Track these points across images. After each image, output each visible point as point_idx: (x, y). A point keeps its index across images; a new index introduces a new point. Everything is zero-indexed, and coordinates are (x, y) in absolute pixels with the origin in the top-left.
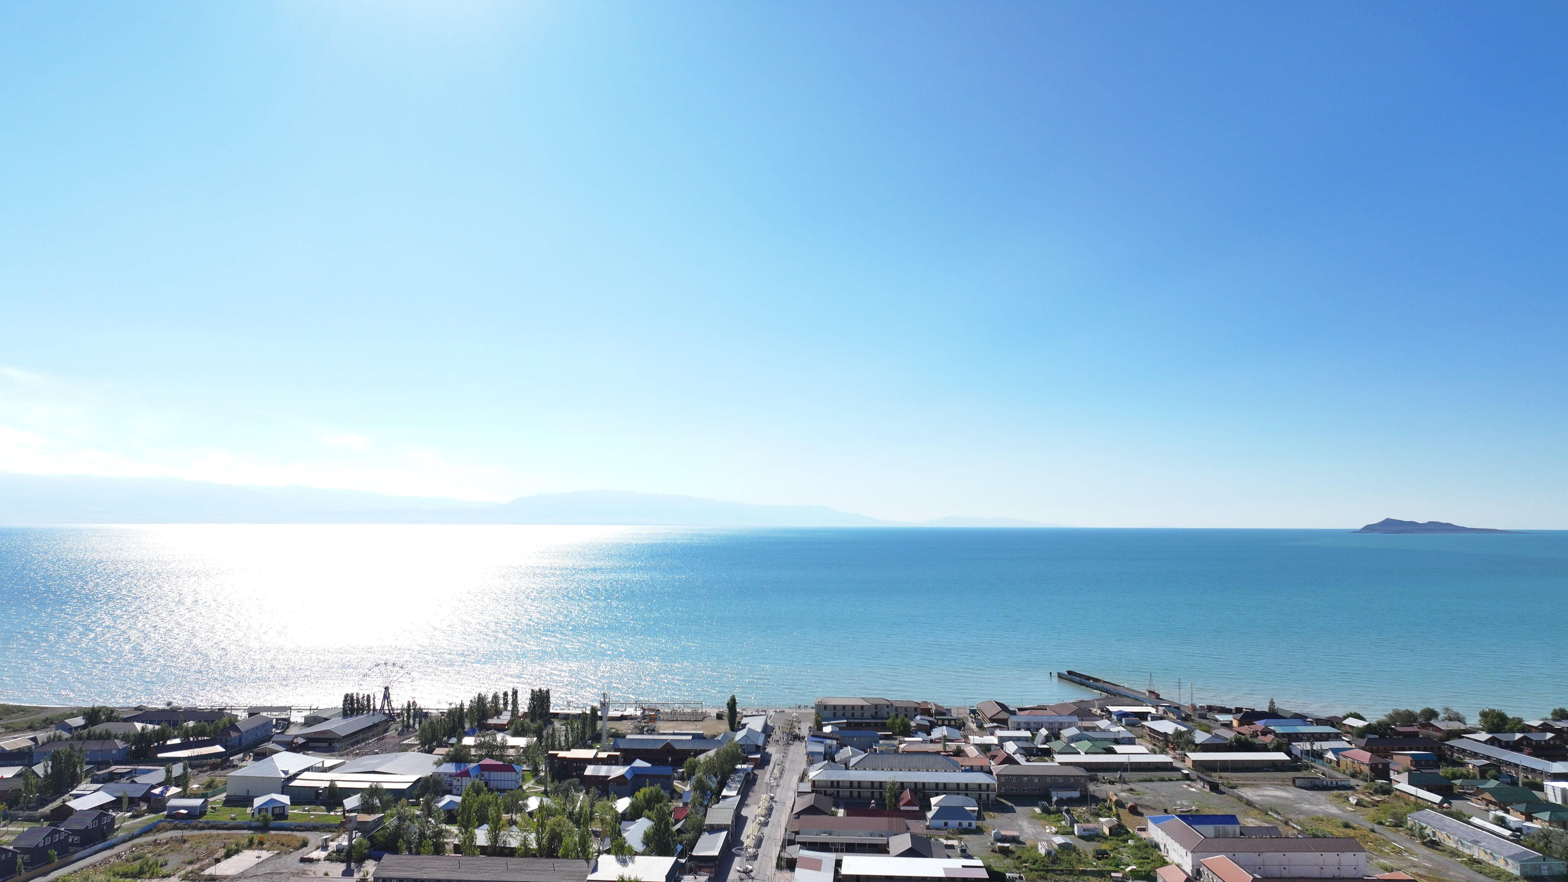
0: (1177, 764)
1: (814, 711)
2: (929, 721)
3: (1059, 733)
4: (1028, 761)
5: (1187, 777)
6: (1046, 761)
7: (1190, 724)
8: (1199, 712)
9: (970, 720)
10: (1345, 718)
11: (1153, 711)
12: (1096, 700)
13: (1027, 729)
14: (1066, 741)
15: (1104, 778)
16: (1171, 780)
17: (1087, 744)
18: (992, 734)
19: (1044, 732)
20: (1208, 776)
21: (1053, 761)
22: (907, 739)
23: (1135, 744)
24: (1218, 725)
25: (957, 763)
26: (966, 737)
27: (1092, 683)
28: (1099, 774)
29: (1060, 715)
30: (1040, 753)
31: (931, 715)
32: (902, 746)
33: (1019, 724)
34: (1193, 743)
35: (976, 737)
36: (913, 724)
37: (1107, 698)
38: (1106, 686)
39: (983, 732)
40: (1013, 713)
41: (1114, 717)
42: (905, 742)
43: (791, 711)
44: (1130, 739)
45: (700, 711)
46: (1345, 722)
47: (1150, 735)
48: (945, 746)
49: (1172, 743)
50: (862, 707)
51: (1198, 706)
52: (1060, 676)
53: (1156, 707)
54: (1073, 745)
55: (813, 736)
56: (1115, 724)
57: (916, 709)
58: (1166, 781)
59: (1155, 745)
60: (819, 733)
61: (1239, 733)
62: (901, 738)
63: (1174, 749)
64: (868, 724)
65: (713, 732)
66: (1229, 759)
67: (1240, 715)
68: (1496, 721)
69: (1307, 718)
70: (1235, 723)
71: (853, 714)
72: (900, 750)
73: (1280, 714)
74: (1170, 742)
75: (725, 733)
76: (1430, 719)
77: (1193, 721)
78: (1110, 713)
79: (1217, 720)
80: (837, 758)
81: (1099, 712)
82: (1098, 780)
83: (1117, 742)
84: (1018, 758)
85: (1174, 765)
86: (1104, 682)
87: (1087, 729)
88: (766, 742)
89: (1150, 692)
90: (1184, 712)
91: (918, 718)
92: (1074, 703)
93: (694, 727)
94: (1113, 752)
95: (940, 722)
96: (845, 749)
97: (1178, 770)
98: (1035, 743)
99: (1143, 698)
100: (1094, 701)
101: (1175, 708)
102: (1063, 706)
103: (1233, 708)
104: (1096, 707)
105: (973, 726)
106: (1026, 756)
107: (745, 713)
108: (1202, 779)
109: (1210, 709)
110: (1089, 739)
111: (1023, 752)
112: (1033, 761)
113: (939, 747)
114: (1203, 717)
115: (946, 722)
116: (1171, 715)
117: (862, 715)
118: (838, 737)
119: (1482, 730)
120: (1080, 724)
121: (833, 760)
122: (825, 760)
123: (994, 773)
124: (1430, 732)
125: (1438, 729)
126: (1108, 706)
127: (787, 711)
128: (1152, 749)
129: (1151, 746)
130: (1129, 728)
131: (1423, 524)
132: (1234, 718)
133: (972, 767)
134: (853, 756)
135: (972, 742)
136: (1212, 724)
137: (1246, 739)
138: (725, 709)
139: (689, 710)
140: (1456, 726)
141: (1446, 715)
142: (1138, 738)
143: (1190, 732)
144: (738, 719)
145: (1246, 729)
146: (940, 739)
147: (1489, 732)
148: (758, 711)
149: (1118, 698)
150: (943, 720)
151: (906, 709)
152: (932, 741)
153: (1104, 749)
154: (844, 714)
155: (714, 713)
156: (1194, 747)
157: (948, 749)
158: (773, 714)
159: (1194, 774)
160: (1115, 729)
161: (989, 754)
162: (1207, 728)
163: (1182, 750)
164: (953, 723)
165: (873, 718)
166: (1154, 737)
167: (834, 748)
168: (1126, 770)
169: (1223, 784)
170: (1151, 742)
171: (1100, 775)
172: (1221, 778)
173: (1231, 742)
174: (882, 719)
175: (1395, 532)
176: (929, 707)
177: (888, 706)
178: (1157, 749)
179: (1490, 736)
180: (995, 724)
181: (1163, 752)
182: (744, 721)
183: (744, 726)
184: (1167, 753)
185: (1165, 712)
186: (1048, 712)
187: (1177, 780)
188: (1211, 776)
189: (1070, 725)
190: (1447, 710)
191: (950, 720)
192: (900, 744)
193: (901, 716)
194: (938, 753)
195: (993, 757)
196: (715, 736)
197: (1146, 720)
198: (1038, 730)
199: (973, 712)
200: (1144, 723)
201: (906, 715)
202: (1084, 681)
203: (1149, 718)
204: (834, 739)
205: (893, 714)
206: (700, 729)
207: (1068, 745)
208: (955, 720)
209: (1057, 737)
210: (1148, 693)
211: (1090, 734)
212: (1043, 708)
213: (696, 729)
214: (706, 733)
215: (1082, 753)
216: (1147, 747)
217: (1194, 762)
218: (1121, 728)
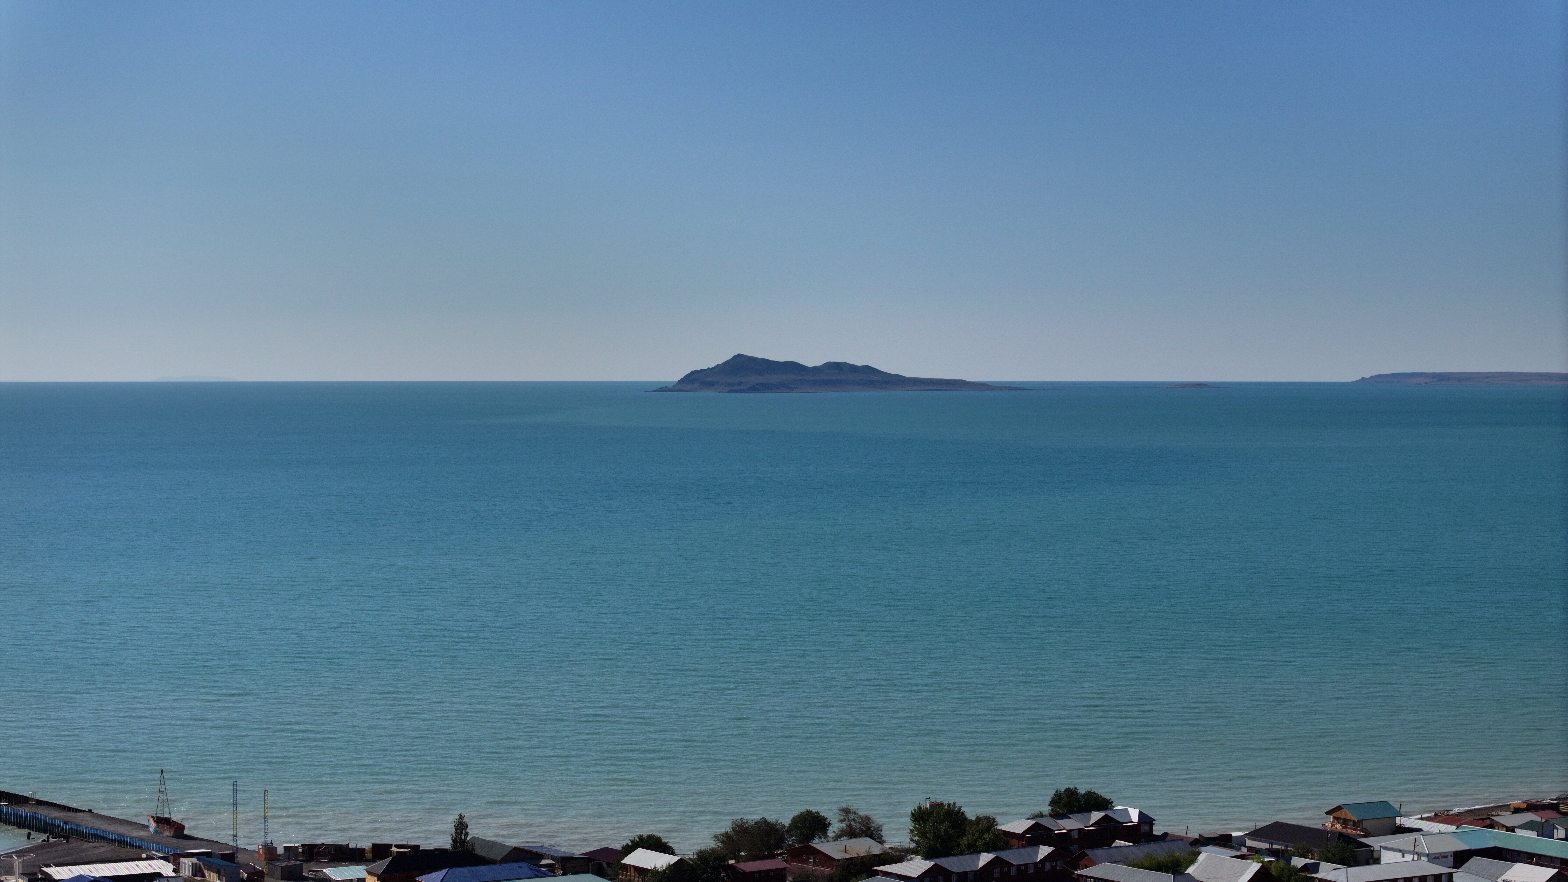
8: (283, 864)
10: (628, 850)
11: (167, 869)
12: (14, 853)
27: (5, 809)
37: (46, 844)
38: (43, 813)
46: (627, 860)
51: (280, 851)
53: (174, 858)
67: (382, 865)
68: (943, 829)
69: (542, 856)
73: (479, 852)
76: (811, 837)
86: (40, 803)
89: (159, 821)
90: (246, 867)
99: (141, 839)
100: (9, 856)
101: (224, 857)
104: (17, 870)
109: (312, 852)
114: (293, 874)
116: (211, 877)
119: (915, 852)
124: (811, 867)
125: (826, 859)
126: (48, 866)
131: (815, 369)
132: (369, 873)
140: (862, 847)
141: (844, 825)
147: (926, 857)
149: (75, 843)
175: (754, 389)
179: (929, 864)
185: (198, 871)
190: (846, 811)
210: (153, 825)
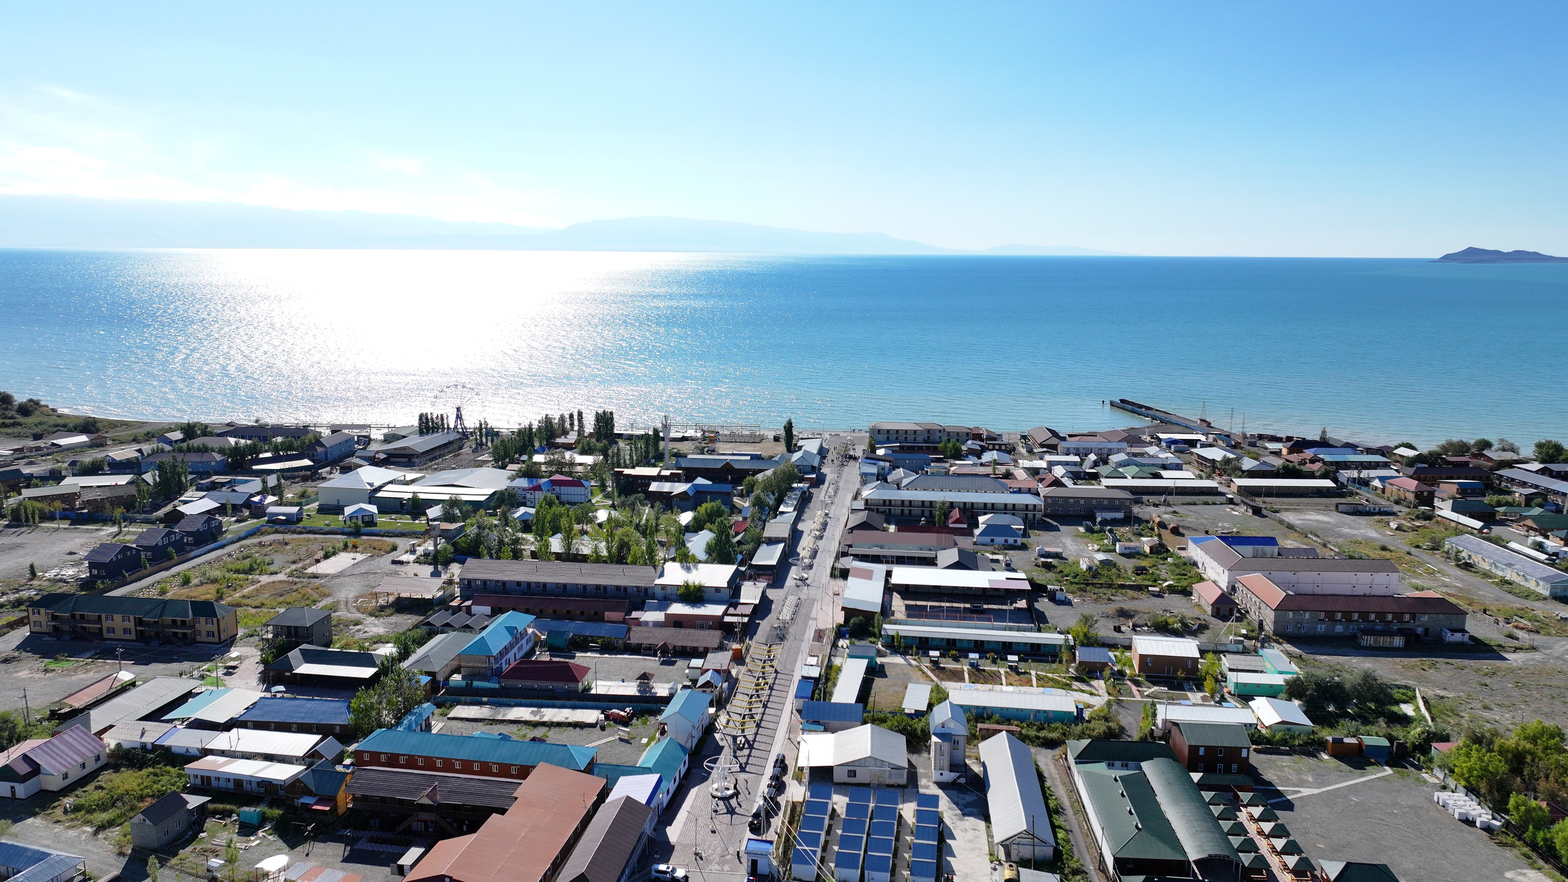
0: (1222, 489)
1: (868, 434)
2: (980, 446)
3: (1108, 459)
4: (1075, 484)
5: (1231, 501)
6: (1093, 485)
7: (1239, 451)
8: (1249, 440)
9: (1021, 445)
10: (1397, 447)
11: (1203, 438)
12: (1147, 427)
13: (1076, 455)
14: (1114, 465)
15: (1148, 500)
16: (1214, 504)
17: (1134, 469)
18: (1041, 459)
19: (1092, 457)
20: (1252, 500)
21: (1099, 484)
22: (957, 462)
23: (1182, 470)
24: (1267, 452)
25: (1006, 484)
26: (1016, 461)
27: (1144, 411)
29: (1110, 442)
30: (1087, 477)
31: (982, 440)
32: (953, 469)
33: (1068, 449)
34: (1240, 469)
35: (1026, 461)
36: (964, 448)
37: (1158, 426)
38: (1157, 414)
39: (1033, 457)
40: (1063, 439)
41: (1164, 444)
42: (956, 465)
43: (846, 434)
44: (1177, 464)
45: (758, 433)
46: (1395, 451)
47: (1197, 462)
48: (994, 469)
49: (1219, 469)
50: (915, 432)
51: (1248, 435)
52: (1112, 404)
53: (1206, 435)
54: (1120, 470)
55: (866, 458)
56: (1164, 451)
57: (967, 434)
58: (1209, 505)
59: (1202, 471)
60: (872, 456)
61: (1287, 460)
62: (952, 461)
63: (1220, 475)
64: (921, 448)
65: (771, 453)
66: (1274, 485)
67: (1290, 444)
68: (1551, 451)
69: (1358, 447)
70: (1285, 451)
71: (906, 438)
72: (951, 473)
73: (1331, 443)
74: (1217, 468)
75: (782, 454)
76: (1484, 450)
77: (1242, 448)
78: (1160, 440)
79: (1266, 448)
80: (890, 478)
81: (1149, 439)
82: (1142, 503)
83: (1165, 467)
84: (1065, 480)
85: (1219, 489)
86: (1158, 410)
87: (1135, 455)
88: (822, 463)
89: (1201, 420)
90: (1234, 440)
91: (970, 442)
92: (1124, 431)
93: (752, 448)
94: (1161, 477)
95: (991, 447)
96: (898, 470)
97: (1223, 494)
98: (1083, 467)
99: (1194, 426)
100: (1144, 428)
101: (1226, 436)
102: (1114, 432)
103: (1284, 436)
104: (1147, 434)
105: (1024, 451)
106: (1073, 480)
107: (801, 436)
108: (1245, 504)
109: (1261, 437)
110: (1137, 464)
111: (1071, 476)
112: (1081, 484)
113: (989, 470)
114: (1253, 444)
115: (997, 447)
116: (1220, 443)
117: (915, 439)
118: (892, 459)
119: (1535, 460)
120: (1129, 450)
121: (886, 481)
122: (877, 480)
123: (1042, 495)
124: (1482, 462)
125: (1490, 459)
126: (1158, 433)
127: (841, 434)
128: (1199, 474)
129: (1197, 472)
130: (1177, 454)
131: (1508, 253)
132: (1284, 447)
133: (1020, 488)
134: (905, 477)
135: (1021, 466)
136: (1261, 452)
137: (1294, 467)
138: (782, 433)
139: (748, 433)
140: (1509, 456)
141: (1500, 446)
142: (1186, 464)
143: (1238, 459)
144: (794, 442)
145: (1295, 458)
146: (990, 462)
147: (1542, 462)
148: (813, 434)
149: (1169, 426)
150: (994, 445)
151: (958, 434)
152: (982, 465)
153: (1151, 474)
154: (897, 438)
155: (771, 435)
156: (1240, 473)
157: (997, 472)
158: (828, 437)
159: (1237, 499)
160: (1163, 455)
161: (1037, 477)
162: (1255, 456)
163: (1228, 476)
164: (1003, 447)
165: (925, 442)
166: (1202, 464)
167: (887, 470)
168: (1171, 494)
169: (1266, 508)
170: (1198, 468)
171: (1145, 498)
172: (1264, 502)
173: (1279, 469)
174: (934, 443)
175: (1476, 262)
176: (981, 432)
177: (940, 431)
178: (1203, 475)
179: (1542, 466)
180: (1045, 449)
181: (1209, 477)
182: (800, 443)
183: (800, 448)
184: (1213, 479)
185: (1215, 440)
186: (1098, 438)
187: (1221, 504)
188: (1255, 501)
189: (1119, 451)
190: (1502, 440)
191: (1000, 445)
192: (951, 466)
193: (953, 440)
194: (988, 475)
195: (1041, 480)
196: (773, 457)
197: (1195, 447)
198: (1086, 455)
199: (1024, 437)
200: (1193, 450)
201: (958, 440)
202: (1136, 409)
203: (1198, 446)
204: (887, 461)
205: (945, 438)
206: (758, 450)
207: (1115, 470)
208: (1005, 445)
209: (1106, 462)
210: (1199, 422)
211: (1138, 459)
212: (1093, 435)
213: (754, 451)
214: (764, 454)
215: (1129, 477)
216: (1193, 473)
217: (1239, 487)
218: (1170, 455)
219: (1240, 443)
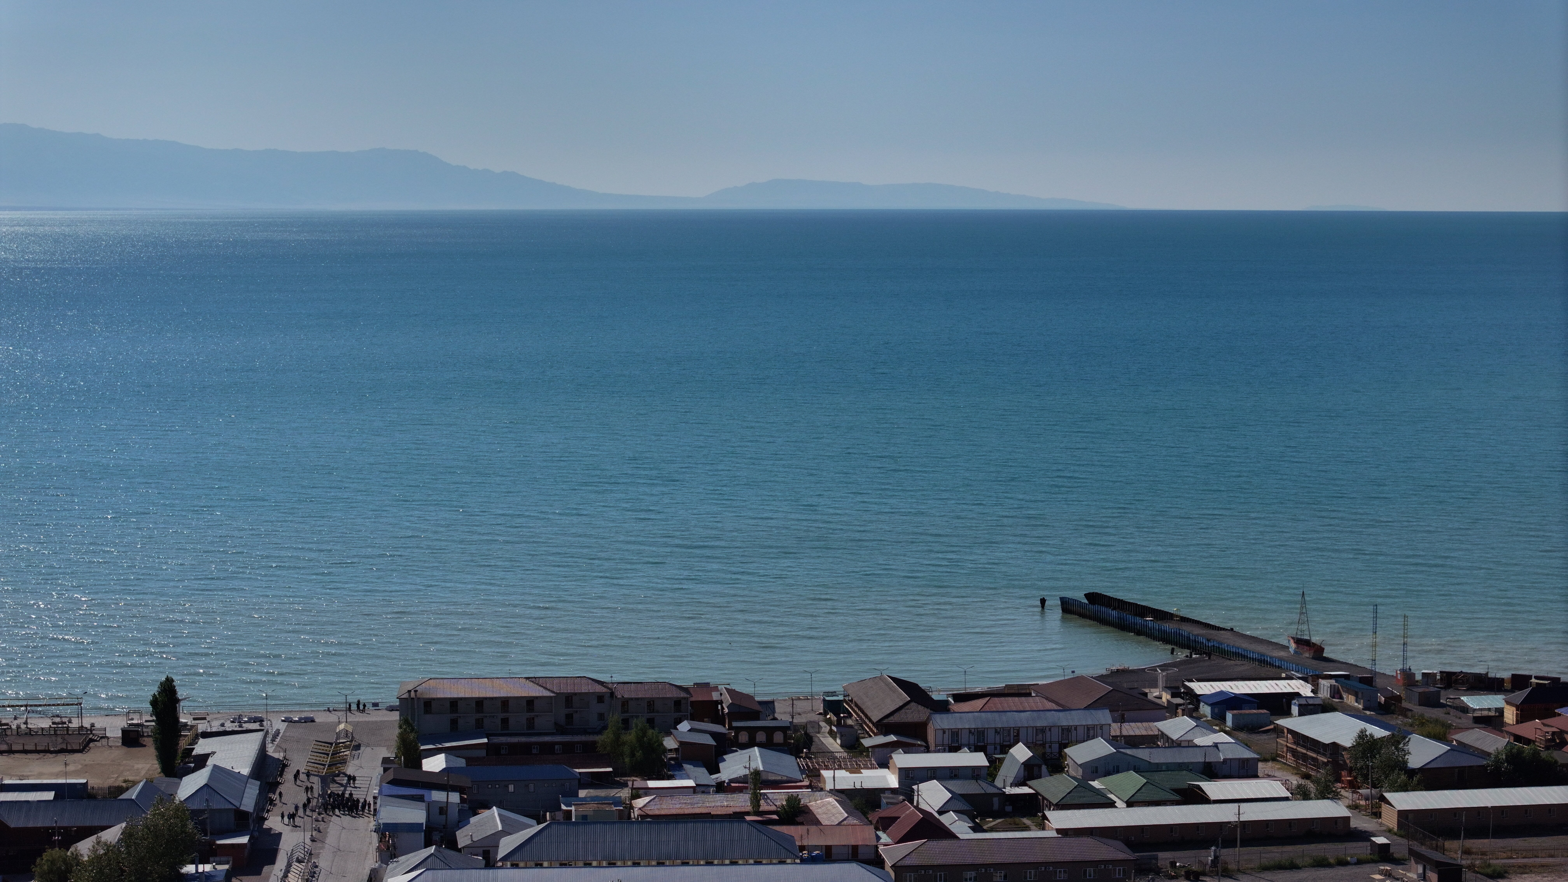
0: (1359, 822)
1: (395, 716)
2: (714, 735)
3: (1062, 756)
4: (976, 828)
5: (1383, 854)
6: (1026, 828)
7: (1398, 721)
8: (1420, 690)
9: (825, 728)
11: (1305, 690)
12: (1158, 666)
13: (976, 749)
14: (1079, 773)
15: (1173, 864)
16: (1342, 863)
17: (1132, 781)
18: (884, 764)
19: (1021, 753)
20: (1436, 848)
21: (1043, 827)
22: (652, 784)
23: (1255, 776)
24: (1466, 720)
25: (790, 839)
26: (814, 775)
27: (1150, 624)
28: (1161, 855)
29: (1065, 709)
30: (1009, 809)
31: (719, 719)
32: (640, 803)
33: (955, 734)
34: (1402, 766)
35: (841, 774)
36: (670, 743)
37: (1188, 661)
38: (1187, 630)
39: (861, 761)
40: (942, 707)
41: (1205, 710)
42: (648, 791)
43: (332, 718)
44: (1244, 762)
45: (75, 724)
47: (1294, 753)
48: (756, 800)
49: (1350, 771)
50: (530, 702)
51: (1418, 677)
52: (1068, 607)
53: (1313, 679)
54: (1096, 784)
55: (394, 782)
56: (1209, 727)
57: (678, 703)
58: (1329, 865)
59: (1306, 776)
60: (410, 774)
61: (1518, 738)
62: (639, 783)
63: (1353, 786)
64: (547, 749)
65: (113, 780)
66: (1489, 805)
67: (1520, 696)
70: (1510, 715)
71: (505, 721)
72: (635, 813)
74: (1344, 766)
75: (149, 782)
77: (1404, 712)
78: (1196, 699)
79: (1465, 709)
80: (463, 838)
81: (1166, 697)
82: (1157, 871)
83: (1212, 771)
84: (950, 820)
85: (1354, 824)
86: (1184, 620)
87: (1134, 742)
88: (265, 802)
89: (1299, 642)
90: (1384, 691)
91: (684, 726)
92: (1101, 678)
93: (60, 768)
94: (1201, 798)
95: (744, 737)
96: (485, 814)
97: (1364, 836)
98: (999, 783)
99: (1281, 659)
100: (1154, 669)
101: (1362, 680)
102: (1076, 683)
103: (1506, 675)
104: (1161, 683)
105: (834, 745)
106: (972, 818)
107: (202, 727)
108: (1420, 858)
109: (1451, 680)
110: (1140, 767)
111: (965, 807)
112: (992, 830)
113: (741, 802)
114: (1429, 701)
115: (761, 737)
116: (1350, 700)
117: (531, 722)
118: (466, 782)
120: (1115, 729)
121: (452, 844)
122: (427, 845)
123: (888, 863)
126: (1191, 681)
127: (320, 718)
128: (1299, 786)
129: (1295, 781)
130: (1242, 735)
132: (1508, 703)
133: (828, 848)
134: (505, 833)
135: (829, 786)
136: (1452, 719)
137: (1536, 753)
138: (146, 718)
139: (45, 723)
142: (1265, 760)
143: (1398, 739)
144: (183, 744)
145: (1534, 729)
146: (743, 780)
148: (238, 720)
149: (1216, 660)
150: (752, 731)
151: (651, 703)
152: (721, 788)
153: (1177, 791)
154: (479, 724)
155: (114, 727)
156: (1403, 777)
157: (764, 806)
158: (282, 727)
159: (1401, 847)
160: (1205, 739)
161: (874, 816)
162: (1438, 729)
163: (1374, 786)
164: (778, 737)
165: (560, 730)
166: (1305, 757)
167: (454, 813)
168: (1229, 843)
169: (1471, 867)
170: (1296, 771)
171: (1164, 857)
172: (1467, 852)
173: (1497, 760)
174: (585, 732)
176: (715, 696)
177: (600, 698)
178: (1311, 786)
180: (893, 738)
181: (1326, 793)
182: (201, 747)
183: (201, 761)
184: (1335, 796)
185: (1335, 693)
186: (1034, 702)
187: (1359, 862)
188: (1443, 850)
189: (1090, 733)
191: (770, 731)
192: (636, 796)
193: (638, 723)
194: (739, 816)
195: (885, 824)
196: (121, 790)
197: (1288, 713)
198: (1005, 748)
199: (833, 707)
200: (1282, 722)
201: (651, 722)
202: (1131, 618)
203: (1295, 709)
204: (454, 789)
205: (614, 718)
206: (76, 774)
207: (1083, 785)
208: (784, 729)
209: (1057, 766)
210: (1293, 646)
211: (1142, 753)
212: (1021, 692)
213: (66, 775)
214: (95, 782)
215: (1119, 804)
216: (1285, 783)
217: (1402, 814)
218: (1223, 738)
219: (1398, 699)
